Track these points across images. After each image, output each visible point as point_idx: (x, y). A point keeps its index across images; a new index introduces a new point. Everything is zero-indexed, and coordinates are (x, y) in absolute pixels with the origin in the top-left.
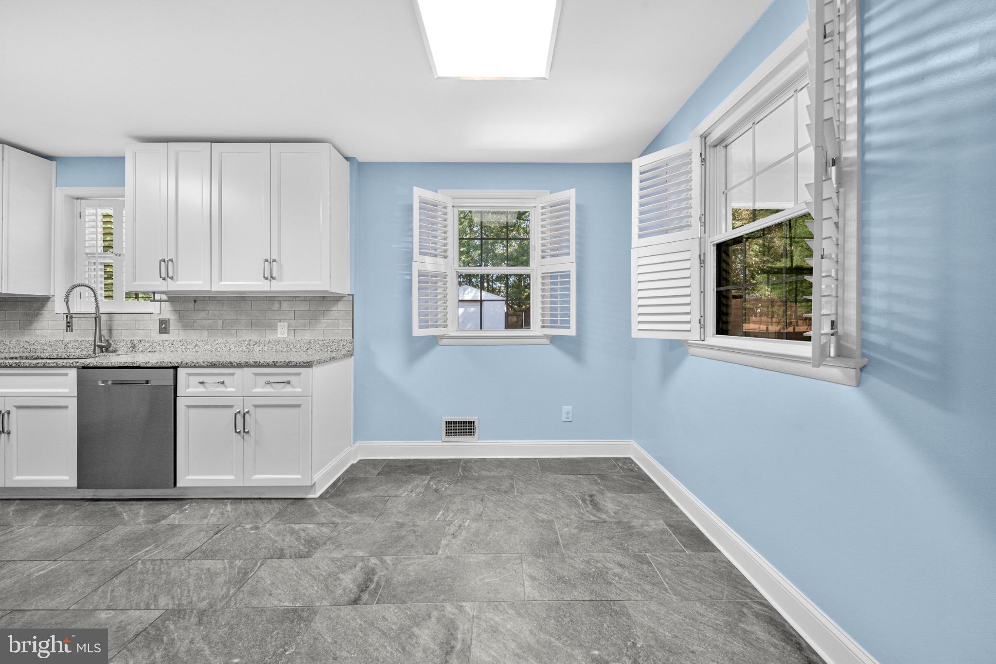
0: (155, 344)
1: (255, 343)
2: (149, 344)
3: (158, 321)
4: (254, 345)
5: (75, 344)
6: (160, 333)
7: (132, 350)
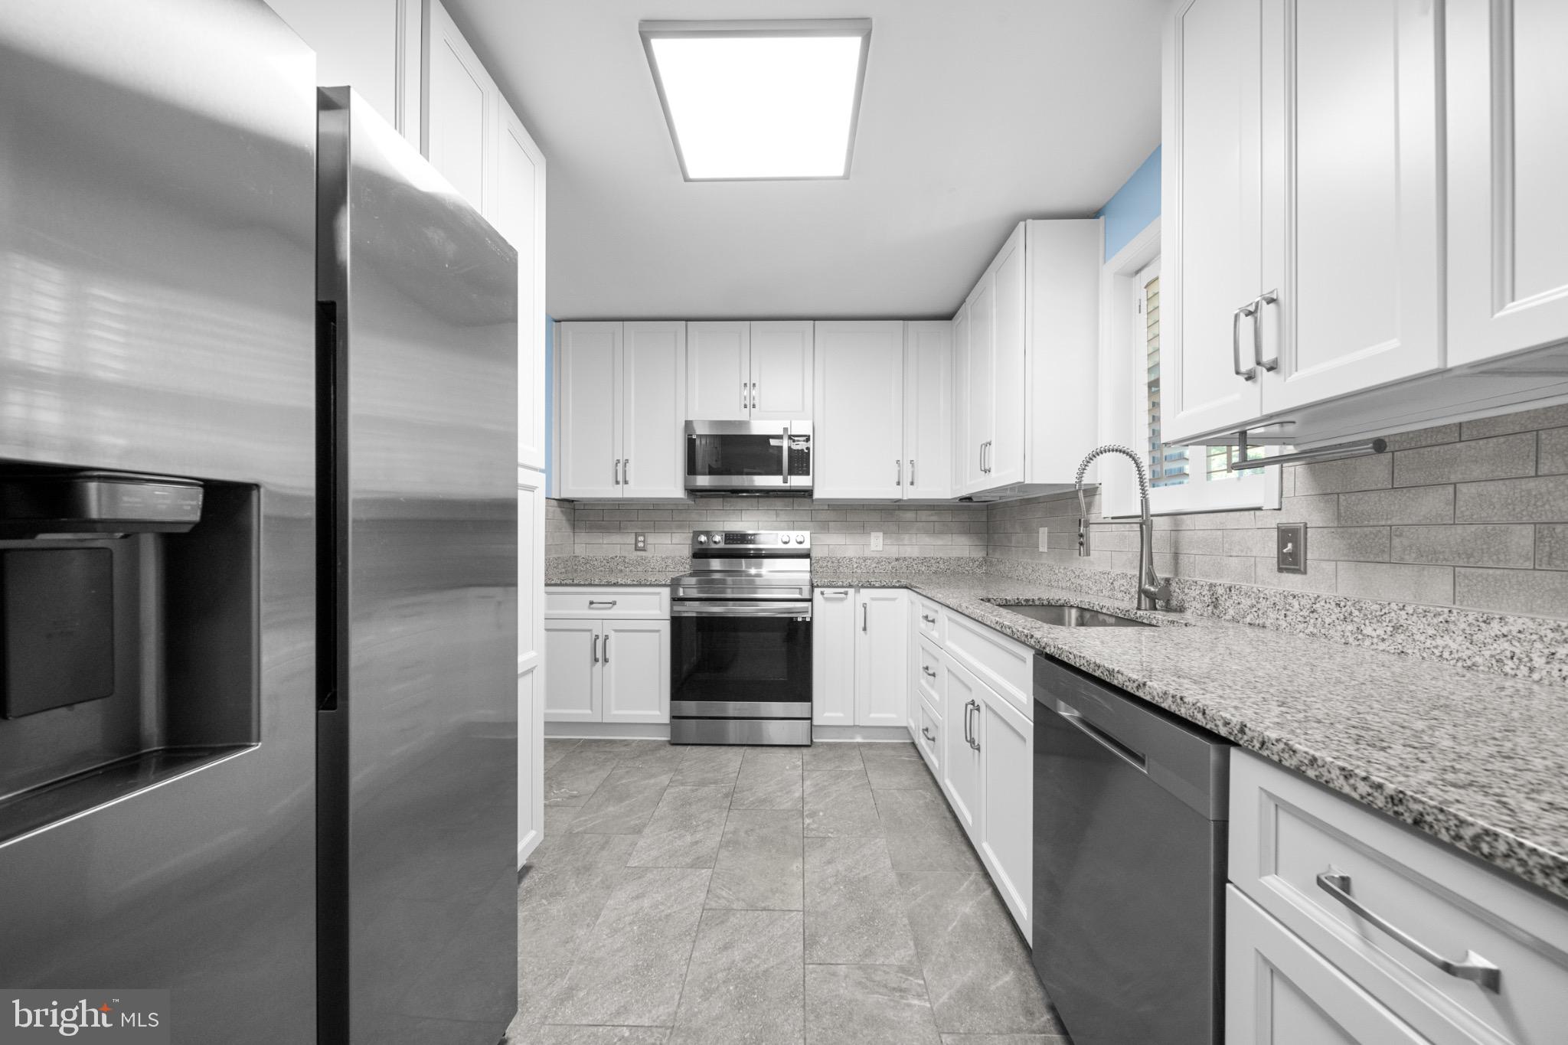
0: (1263, 602)
2: (1249, 602)
3: (1275, 533)
6: (1280, 570)
7: (1213, 613)
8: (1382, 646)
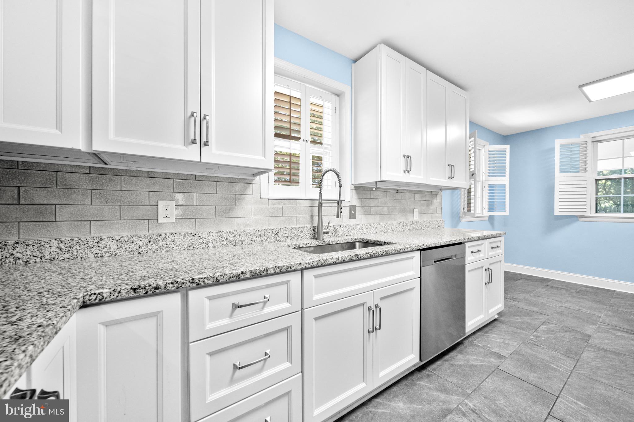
3: (349, 208)
6: (350, 219)
7: (334, 235)
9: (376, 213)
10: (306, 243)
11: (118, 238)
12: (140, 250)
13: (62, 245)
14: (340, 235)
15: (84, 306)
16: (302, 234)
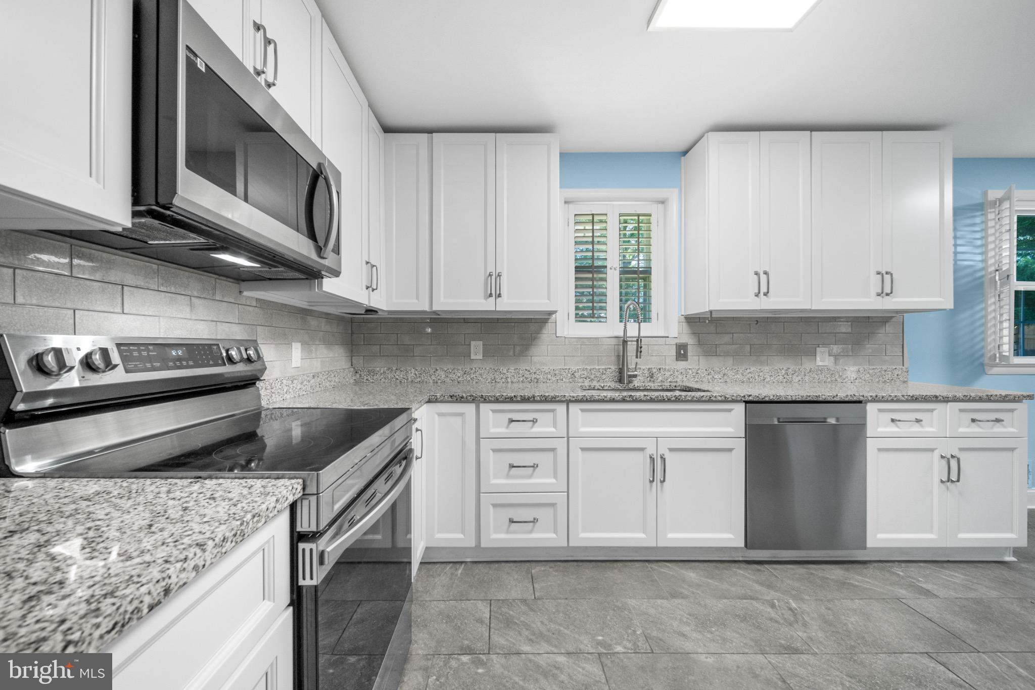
0: (676, 373)
1: (793, 372)
2: (670, 373)
3: (675, 346)
4: (793, 374)
5: (583, 372)
6: (676, 360)
7: (650, 380)
8: (720, 381)
9: (727, 354)
10: (603, 385)
11: (446, 369)
12: (459, 380)
13: (416, 372)
14: (658, 381)
15: (429, 401)
16: (604, 376)
